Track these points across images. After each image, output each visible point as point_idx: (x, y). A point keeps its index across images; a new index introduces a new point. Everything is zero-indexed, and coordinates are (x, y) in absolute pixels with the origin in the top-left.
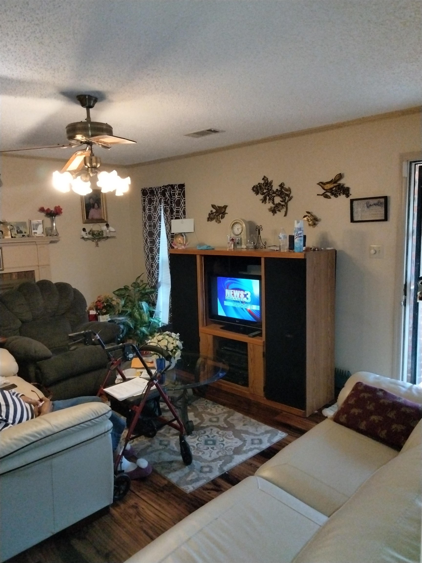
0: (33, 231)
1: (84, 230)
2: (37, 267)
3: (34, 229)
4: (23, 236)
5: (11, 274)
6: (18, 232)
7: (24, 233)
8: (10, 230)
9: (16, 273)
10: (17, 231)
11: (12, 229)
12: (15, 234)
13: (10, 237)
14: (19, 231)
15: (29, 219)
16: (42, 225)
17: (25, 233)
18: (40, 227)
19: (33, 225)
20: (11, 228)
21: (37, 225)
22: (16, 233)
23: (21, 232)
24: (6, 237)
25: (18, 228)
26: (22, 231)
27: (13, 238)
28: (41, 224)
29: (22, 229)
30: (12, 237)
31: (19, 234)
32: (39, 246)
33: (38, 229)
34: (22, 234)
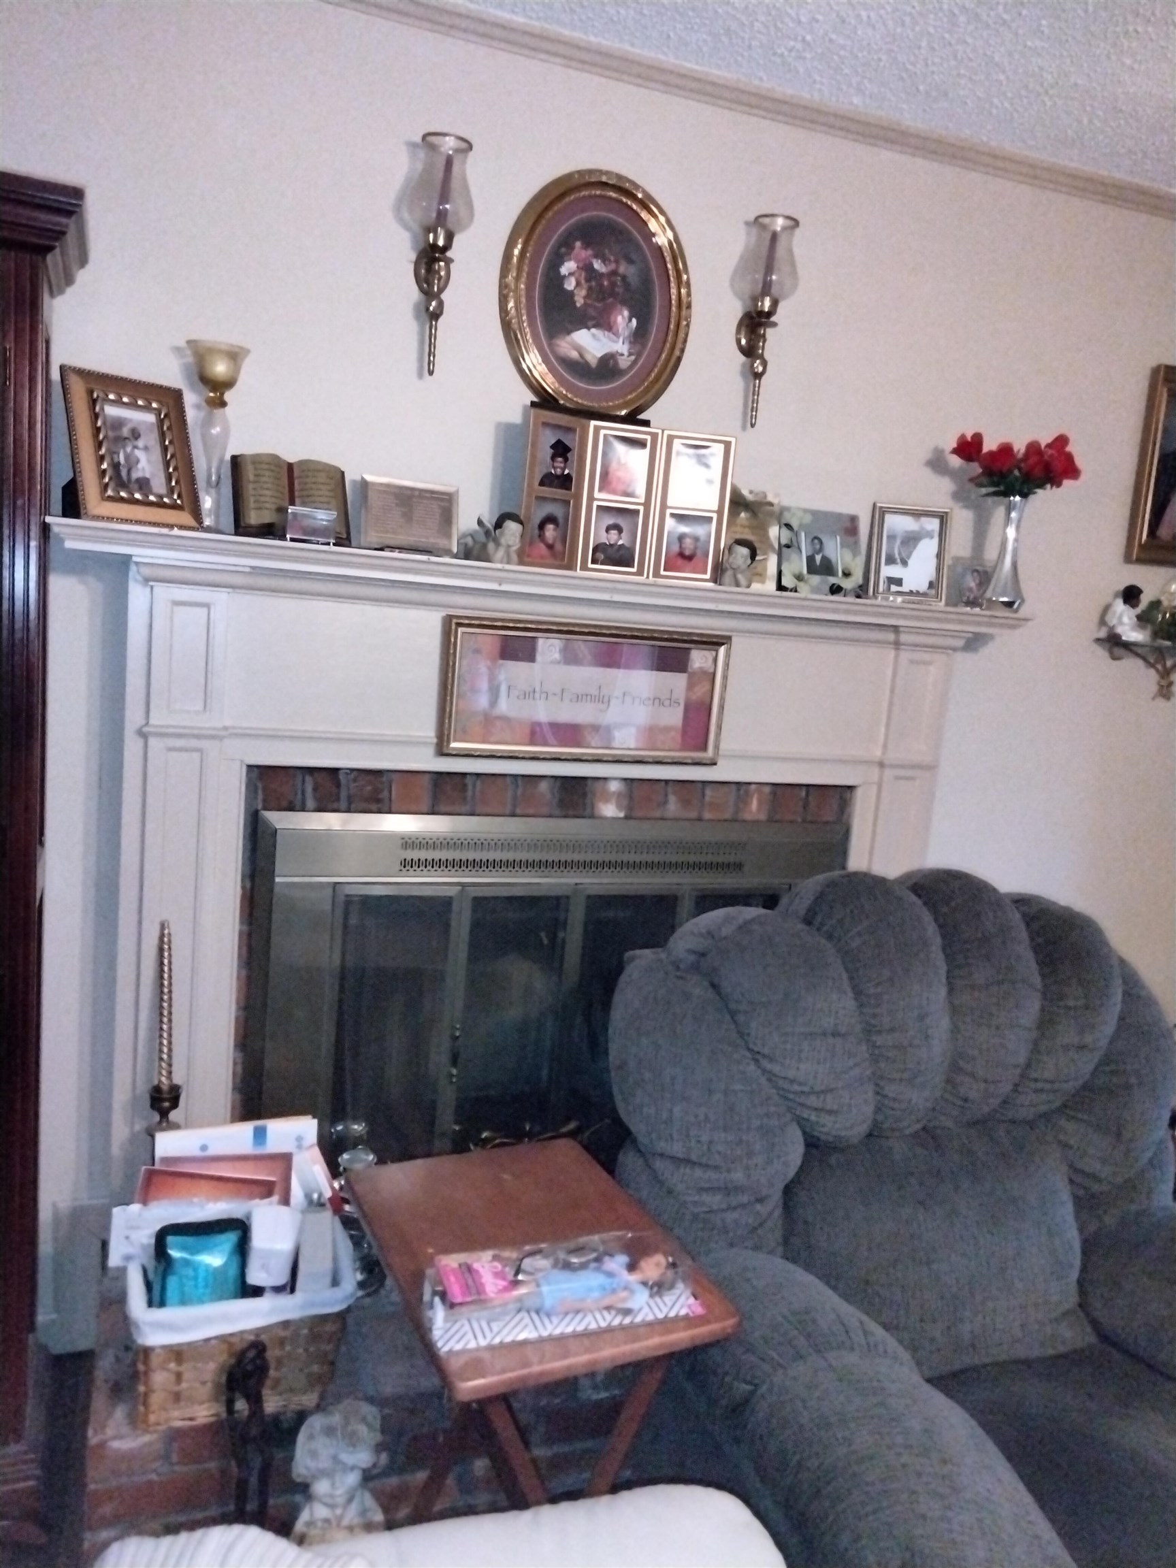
0: (888, 571)
1: (1131, 595)
2: (876, 771)
3: (891, 560)
4: (835, 590)
5: (740, 787)
6: (812, 568)
7: (840, 573)
8: (776, 546)
9: (767, 790)
10: (810, 560)
11: (788, 546)
12: (799, 578)
13: (771, 586)
14: (818, 558)
15: (874, 505)
16: (936, 540)
17: (847, 574)
18: (926, 551)
19: (892, 538)
20: (784, 541)
21: (911, 540)
22: (805, 571)
23: (827, 568)
24: (756, 587)
25: (816, 541)
26: (833, 560)
27: (785, 594)
28: (929, 535)
29: (835, 550)
30: (780, 587)
31: (815, 579)
32: (905, 656)
33: (910, 562)
34: (832, 580)
